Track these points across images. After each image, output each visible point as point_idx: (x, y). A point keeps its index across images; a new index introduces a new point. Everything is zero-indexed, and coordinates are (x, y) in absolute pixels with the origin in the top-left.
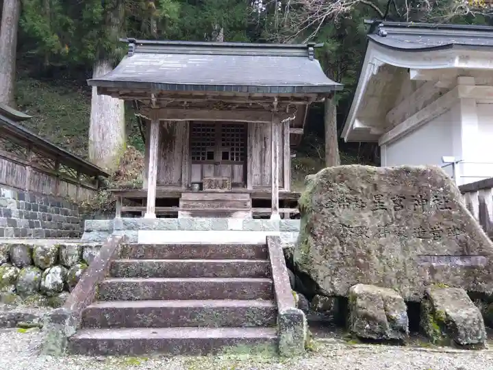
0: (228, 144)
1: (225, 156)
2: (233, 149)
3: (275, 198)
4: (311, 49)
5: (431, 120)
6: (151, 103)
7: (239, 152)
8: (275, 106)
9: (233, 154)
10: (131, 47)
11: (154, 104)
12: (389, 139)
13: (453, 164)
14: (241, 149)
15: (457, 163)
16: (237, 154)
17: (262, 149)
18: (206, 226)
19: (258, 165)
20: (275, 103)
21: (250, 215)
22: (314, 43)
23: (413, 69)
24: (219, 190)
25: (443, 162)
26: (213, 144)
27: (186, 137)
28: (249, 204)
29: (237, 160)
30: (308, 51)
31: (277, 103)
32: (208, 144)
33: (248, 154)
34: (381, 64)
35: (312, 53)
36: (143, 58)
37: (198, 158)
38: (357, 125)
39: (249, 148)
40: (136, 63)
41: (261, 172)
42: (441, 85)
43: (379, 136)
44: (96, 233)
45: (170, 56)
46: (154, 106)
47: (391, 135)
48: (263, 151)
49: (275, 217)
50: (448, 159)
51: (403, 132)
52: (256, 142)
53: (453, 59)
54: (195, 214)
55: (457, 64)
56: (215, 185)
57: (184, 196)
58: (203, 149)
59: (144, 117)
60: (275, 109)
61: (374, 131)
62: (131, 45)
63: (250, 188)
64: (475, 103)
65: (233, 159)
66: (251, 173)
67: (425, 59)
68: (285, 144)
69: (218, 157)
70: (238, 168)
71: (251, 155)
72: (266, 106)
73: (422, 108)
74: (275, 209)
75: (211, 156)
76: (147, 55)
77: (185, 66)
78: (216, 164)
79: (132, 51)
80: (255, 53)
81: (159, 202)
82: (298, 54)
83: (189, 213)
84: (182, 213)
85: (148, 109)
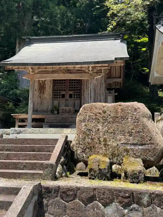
0: (72, 90)
2: (74, 92)
4: (121, 35)
6: (30, 72)
9: (74, 95)
14: (79, 92)
16: (77, 95)
26: (64, 90)
27: (51, 87)
29: (77, 98)
32: (62, 90)
33: (82, 95)
35: (122, 38)
37: (57, 98)
57: (47, 117)
58: (60, 93)
59: (27, 78)
60: (91, 72)
62: (27, 40)
65: (74, 97)
69: (67, 97)
70: (77, 102)
78: (66, 100)
79: (27, 43)
82: (114, 39)
83: (48, 126)
84: (45, 125)
85: (29, 75)
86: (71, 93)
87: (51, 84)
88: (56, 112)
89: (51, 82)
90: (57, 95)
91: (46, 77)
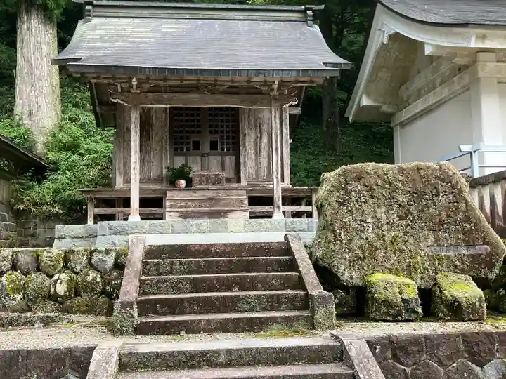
0: (216, 132)
1: (214, 146)
2: (223, 137)
3: (278, 195)
4: (310, 12)
5: (449, 100)
6: (131, 87)
7: (230, 140)
8: (275, 89)
9: (223, 144)
10: (89, 11)
11: (135, 87)
12: (404, 119)
13: (471, 153)
14: (233, 138)
15: (474, 152)
16: (228, 143)
17: (257, 137)
18: (202, 228)
19: (253, 156)
20: (276, 86)
21: (248, 215)
22: (313, 6)
23: (428, 44)
24: (211, 187)
25: (461, 151)
26: (199, 132)
27: (166, 124)
28: (246, 202)
29: (228, 150)
30: (306, 15)
31: (277, 86)
32: (193, 132)
33: (241, 143)
34: (392, 32)
35: (311, 18)
36: (104, 24)
37: (182, 149)
38: (365, 101)
39: (241, 135)
40: (97, 32)
41: (256, 164)
42: (459, 61)
43: (391, 115)
44: (70, 240)
45: (137, 21)
46: (134, 90)
47: (405, 115)
48: (258, 139)
49: (278, 216)
50: (465, 148)
51: (419, 112)
52: (250, 129)
53: (469, 38)
54: (185, 215)
55: (474, 44)
56: (207, 181)
57: (169, 194)
58: (188, 138)
59: (122, 102)
60: (275, 92)
61: (385, 108)
62: (88, 7)
63: (244, 183)
64: (496, 82)
65: (222, 149)
66: (245, 167)
67: (441, 35)
68: (284, 130)
69: (206, 148)
70: (229, 160)
71: (244, 144)
72: (264, 89)
73: (440, 86)
74: (278, 207)
75: (197, 146)
76: (108, 20)
77: (159, 35)
78: (203, 155)
79: (89, 16)
80: (241, 17)
81: (144, 202)
82: (294, 19)
83: (177, 214)
84: (170, 214)
85: (126, 94)
86: (216, 138)
87: (166, 118)
88: (183, 183)
89: (166, 114)
90: (182, 143)
91: (171, 100)
